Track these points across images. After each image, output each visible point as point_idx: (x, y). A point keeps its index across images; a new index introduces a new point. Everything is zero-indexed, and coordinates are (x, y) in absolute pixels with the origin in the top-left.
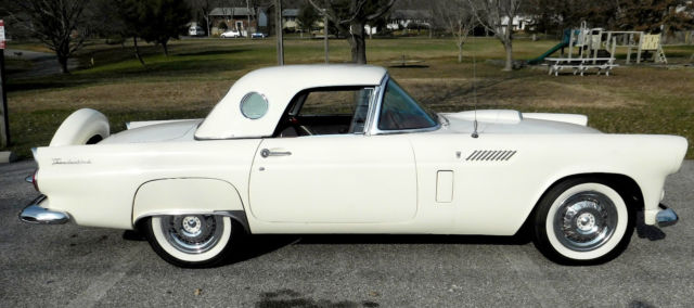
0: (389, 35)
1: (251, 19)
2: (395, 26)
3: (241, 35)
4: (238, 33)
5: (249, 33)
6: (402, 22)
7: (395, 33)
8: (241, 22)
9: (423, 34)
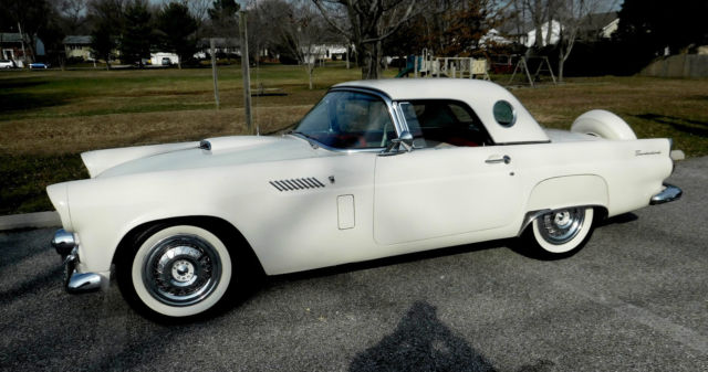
0: (197, 64)
1: (26, 46)
2: (202, 55)
3: (15, 66)
4: (10, 64)
5: (25, 64)
6: (209, 51)
7: (203, 62)
8: (12, 50)
9: (234, 63)
